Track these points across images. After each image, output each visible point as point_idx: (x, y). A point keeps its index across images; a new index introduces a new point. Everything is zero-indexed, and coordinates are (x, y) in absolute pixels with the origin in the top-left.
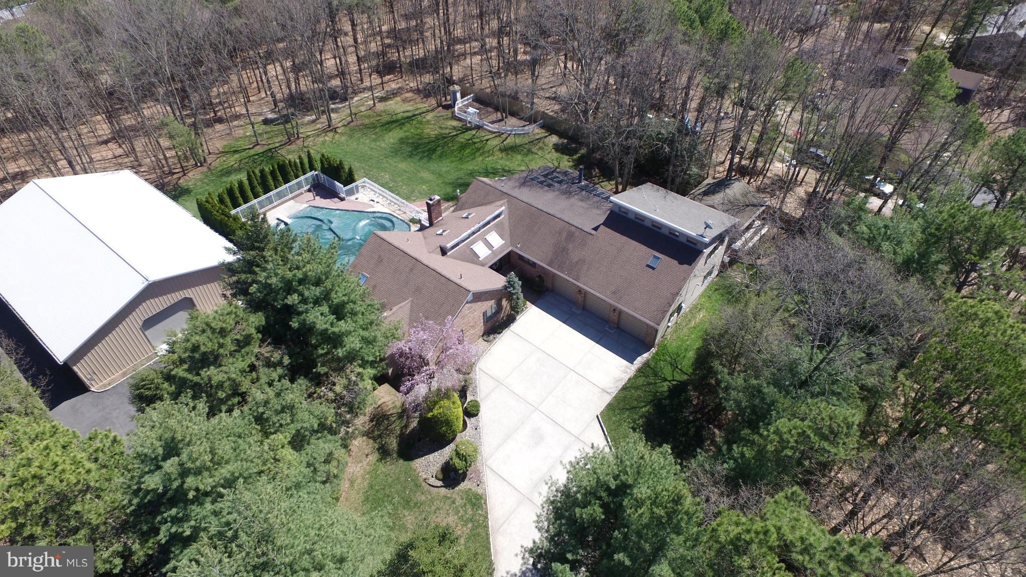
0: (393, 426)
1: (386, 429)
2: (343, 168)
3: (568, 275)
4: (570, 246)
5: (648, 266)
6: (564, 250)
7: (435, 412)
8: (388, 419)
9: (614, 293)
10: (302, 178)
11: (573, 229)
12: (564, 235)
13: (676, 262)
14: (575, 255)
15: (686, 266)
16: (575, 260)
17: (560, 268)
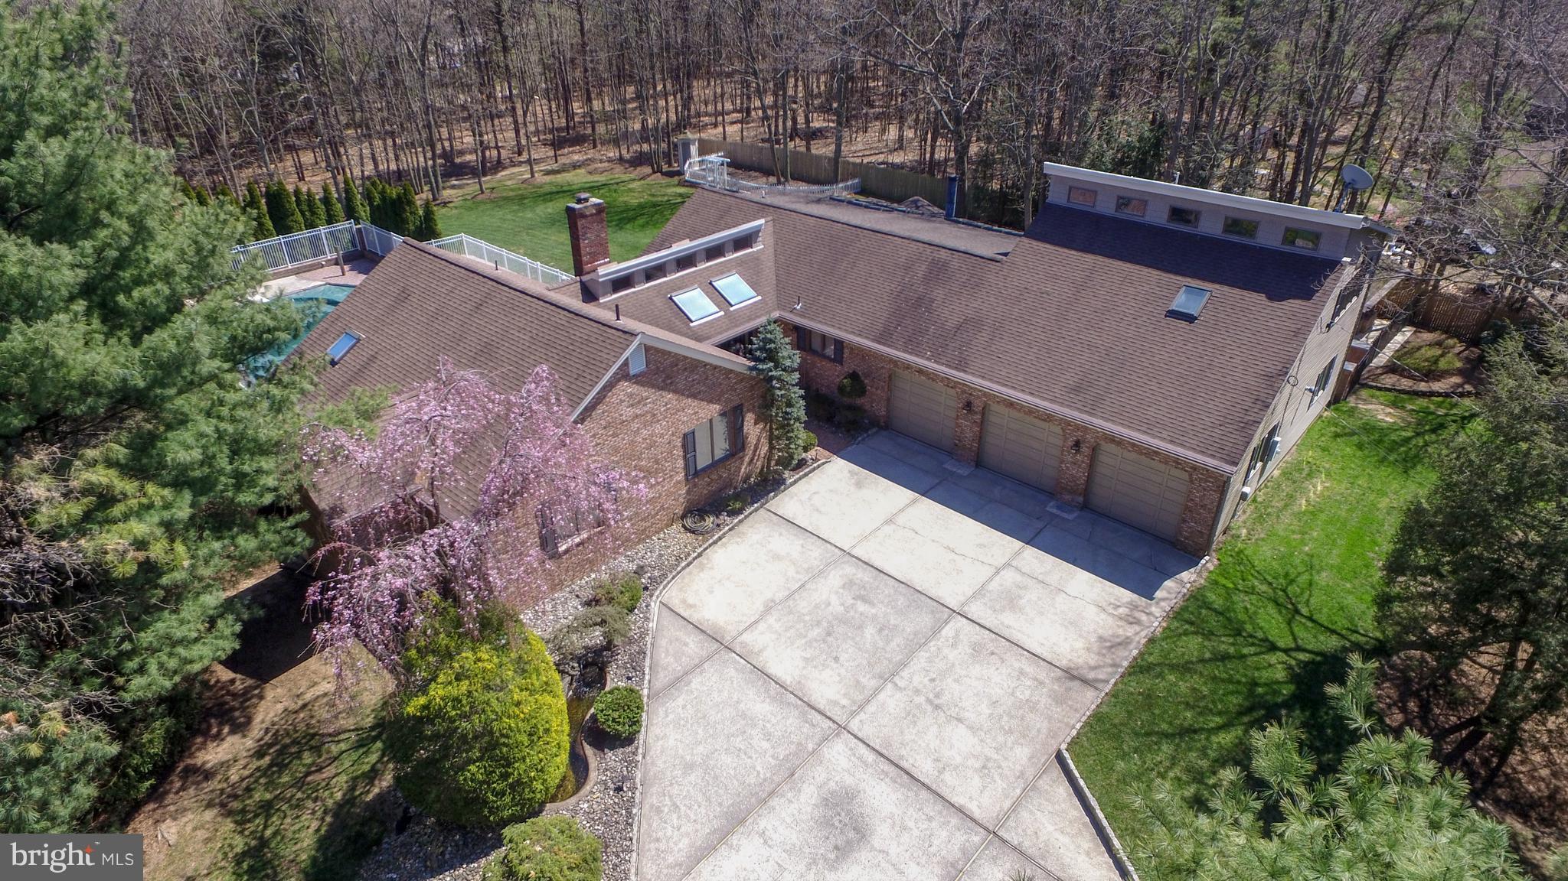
0: (327, 773)
1: (300, 783)
2: (410, 203)
3: (936, 358)
4: (939, 293)
5: (1173, 314)
6: (921, 303)
7: (437, 692)
8: (317, 750)
9: (1077, 390)
10: (322, 230)
11: (944, 254)
12: (921, 270)
13: (1260, 298)
14: (951, 309)
15: (1294, 305)
16: (953, 321)
17: (912, 344)
